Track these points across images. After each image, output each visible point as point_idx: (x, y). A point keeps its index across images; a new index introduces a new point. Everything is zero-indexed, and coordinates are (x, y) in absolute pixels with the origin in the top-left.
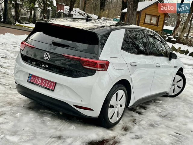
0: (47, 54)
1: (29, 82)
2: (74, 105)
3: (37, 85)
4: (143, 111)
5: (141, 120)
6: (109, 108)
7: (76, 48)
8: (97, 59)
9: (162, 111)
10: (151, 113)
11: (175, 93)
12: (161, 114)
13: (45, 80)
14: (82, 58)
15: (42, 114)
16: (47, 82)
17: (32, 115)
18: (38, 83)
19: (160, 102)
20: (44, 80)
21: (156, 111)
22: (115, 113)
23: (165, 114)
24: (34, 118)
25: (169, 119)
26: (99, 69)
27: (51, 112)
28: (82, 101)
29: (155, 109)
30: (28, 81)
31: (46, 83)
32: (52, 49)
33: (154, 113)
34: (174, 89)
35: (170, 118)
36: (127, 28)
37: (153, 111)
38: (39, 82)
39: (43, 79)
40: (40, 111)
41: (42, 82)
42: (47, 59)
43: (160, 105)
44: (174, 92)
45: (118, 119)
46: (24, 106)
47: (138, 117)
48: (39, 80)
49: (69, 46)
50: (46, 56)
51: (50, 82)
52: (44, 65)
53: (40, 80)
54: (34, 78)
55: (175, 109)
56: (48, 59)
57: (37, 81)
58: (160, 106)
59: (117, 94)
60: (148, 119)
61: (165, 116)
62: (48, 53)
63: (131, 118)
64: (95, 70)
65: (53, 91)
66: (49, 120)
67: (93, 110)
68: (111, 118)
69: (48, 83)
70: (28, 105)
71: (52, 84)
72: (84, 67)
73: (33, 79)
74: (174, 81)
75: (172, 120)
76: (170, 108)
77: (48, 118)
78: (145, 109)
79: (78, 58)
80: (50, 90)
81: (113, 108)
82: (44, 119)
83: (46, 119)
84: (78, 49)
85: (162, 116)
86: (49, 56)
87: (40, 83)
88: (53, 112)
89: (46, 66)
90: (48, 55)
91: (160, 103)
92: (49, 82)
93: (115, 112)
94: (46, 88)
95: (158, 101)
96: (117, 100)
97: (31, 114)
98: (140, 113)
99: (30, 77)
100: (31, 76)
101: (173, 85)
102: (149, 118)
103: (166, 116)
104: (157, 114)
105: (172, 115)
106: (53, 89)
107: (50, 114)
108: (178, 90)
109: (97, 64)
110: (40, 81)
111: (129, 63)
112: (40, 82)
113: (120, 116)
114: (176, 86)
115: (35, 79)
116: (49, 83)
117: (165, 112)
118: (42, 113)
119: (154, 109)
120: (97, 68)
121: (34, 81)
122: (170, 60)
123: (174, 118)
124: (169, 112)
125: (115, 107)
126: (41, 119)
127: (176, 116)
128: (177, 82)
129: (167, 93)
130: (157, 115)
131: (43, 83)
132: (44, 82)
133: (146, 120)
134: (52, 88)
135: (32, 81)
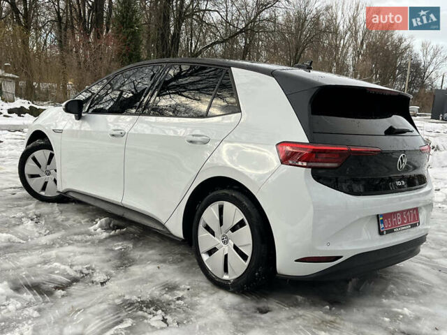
1: (385, 233)
3: (399, 230)
13: (405, 213)
16: (408, 213)
30: (381, 233)
39: (401, 212)
52: (398, 183)
53: (399, 216)
57: (395, 221)
69: (410, 215)
71: (415, 212)
73: (389, 224)
89: (401, 183)
92: (410, 211)
94: (412, 226)
99: (382, 222)
100: (382, 218)
106: (419, 221)
110: (399, 218)
112: (399, 221)
115: (391, 221)
116: (411, 213)
121: (392, 225)
131: (405, 219)
132: (404, 216)
135: (388, 227)
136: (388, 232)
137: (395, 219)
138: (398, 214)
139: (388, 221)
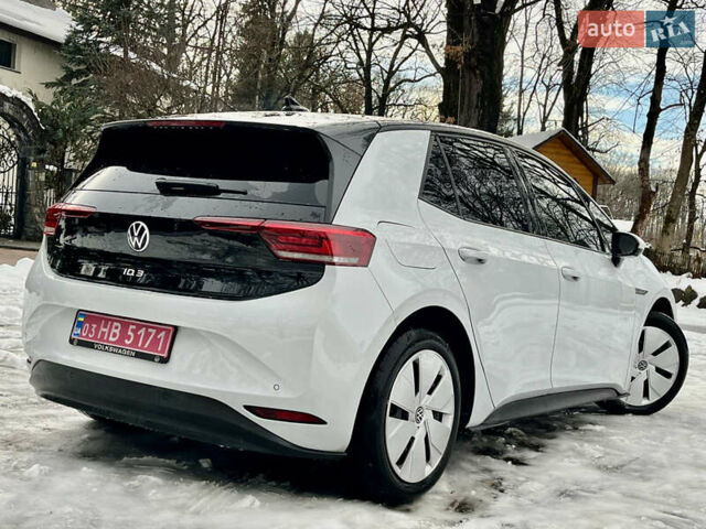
0: (137, 226)
1: (75, 343)
2: (247, 407)
3: (105, 349)
4: (530, 455)
5: (522, 479)
6: (389, 420)
7: (245, 193)
8: (328, 221)
9: (608, 454)
10: (562, 460)
11: (653, 398)
12: (604, 461)
13: (134, 327)
14: (267, 224)
15: (131, 468)
16: (143, 331)
17: (91, 470)
18: (107, 341)
19: (598, 428)
20: (132, 327)
21: (581, 454)
22: (415, 441)
23: (616, 462)
24: (98, 479)
25: (637, 474)
26: (336, 260)
27: (168, 461)
28: (276, 387)
29: (579, 448)
30: (71, 341)
31: (137, 338)
32: (157, 205)
33: (573, 460)
34: (646, 383)
35: (636, 471)
36: (437, 129)
37: (571, 453)
38: (111, 339)
39: (125, 322)
40: (125, 459)
41: (124, 335)
42: (140, 245)
43: (598, 436)
44: (646, 394)
45: (429, 470)
46: (60, 450)
47: (511, 472)
48: (114, 330)
49: (221, 188)
50: (136, 234)
51: (154, 331)
52: (129, 272)
53: (116, 328)
54: (94, 326)
55: (657, 446)
56: (143, 246)
57: (103, 333)
58: (596, 439)
59: (416, 366)
60: (550, 476)
61: (617, 468)
62: (142, 224)
63: (486, 476)
64: (323, 264)
65: (164, 361)
66: (155, 482)
67: (324, 422)
68: (401, 462)
69: (147, 335)
70: (79, 445)
71: (162, 334)
72: (278, 257)
73: (90, 331)
74: (641, 348)
75: (644, 479)
76: (635, 446)
77: (153, 479)
78: (538, 451)
79: (255, 223)
80: (153, 360)
81: (403, 421)
82: (136, 483)
83: (143, 481)
84: (253, 195)
85: (605, 466)
86: (147, 231)
87: (114, 339)
88: (173, 462)
89: (136, 273)
90: (143, 229)
91: (596, 431)
92: (150, 330)
93: (413, 439)
94: (139, 356)
95: (590, 427)
96: (417, 390)
97: (85, 469)
98: (517, 462)
99: (80, 325)
100: (82, 319)
101: (642, 366)
102: (556, 473)
103: (622, 466)
104: (584, 461)
105: (645, 463)
106: (165, 355)
107: (159, 466)
108: (661, 386)
109: (327, 239)
110: (117, 331)
111: (453, 251)
112: (115, 335)
113: (436, 460)
114: (651, 368)
115: (97, 330)
116: (150, 333)
117: (616, 455)
118: (129, 466)
119: (573, 449)
120: (327, 254)
121: (95, 338)
122: (616, 262)
123: (652, 471)
124: (635, 455)
125: (412, 416)
126: (127, 484)
127: (662, 466)
128: (655, 354)
129: (619, 394)
130: (587, 465)
131: (129, 338)
132: (130, 333)
133: (545, 478)
134: (162, 351)
135: (87, 337)
136: (82, 344)
137: (106, 330)
138: (115, 324)
139: (91, 327)
